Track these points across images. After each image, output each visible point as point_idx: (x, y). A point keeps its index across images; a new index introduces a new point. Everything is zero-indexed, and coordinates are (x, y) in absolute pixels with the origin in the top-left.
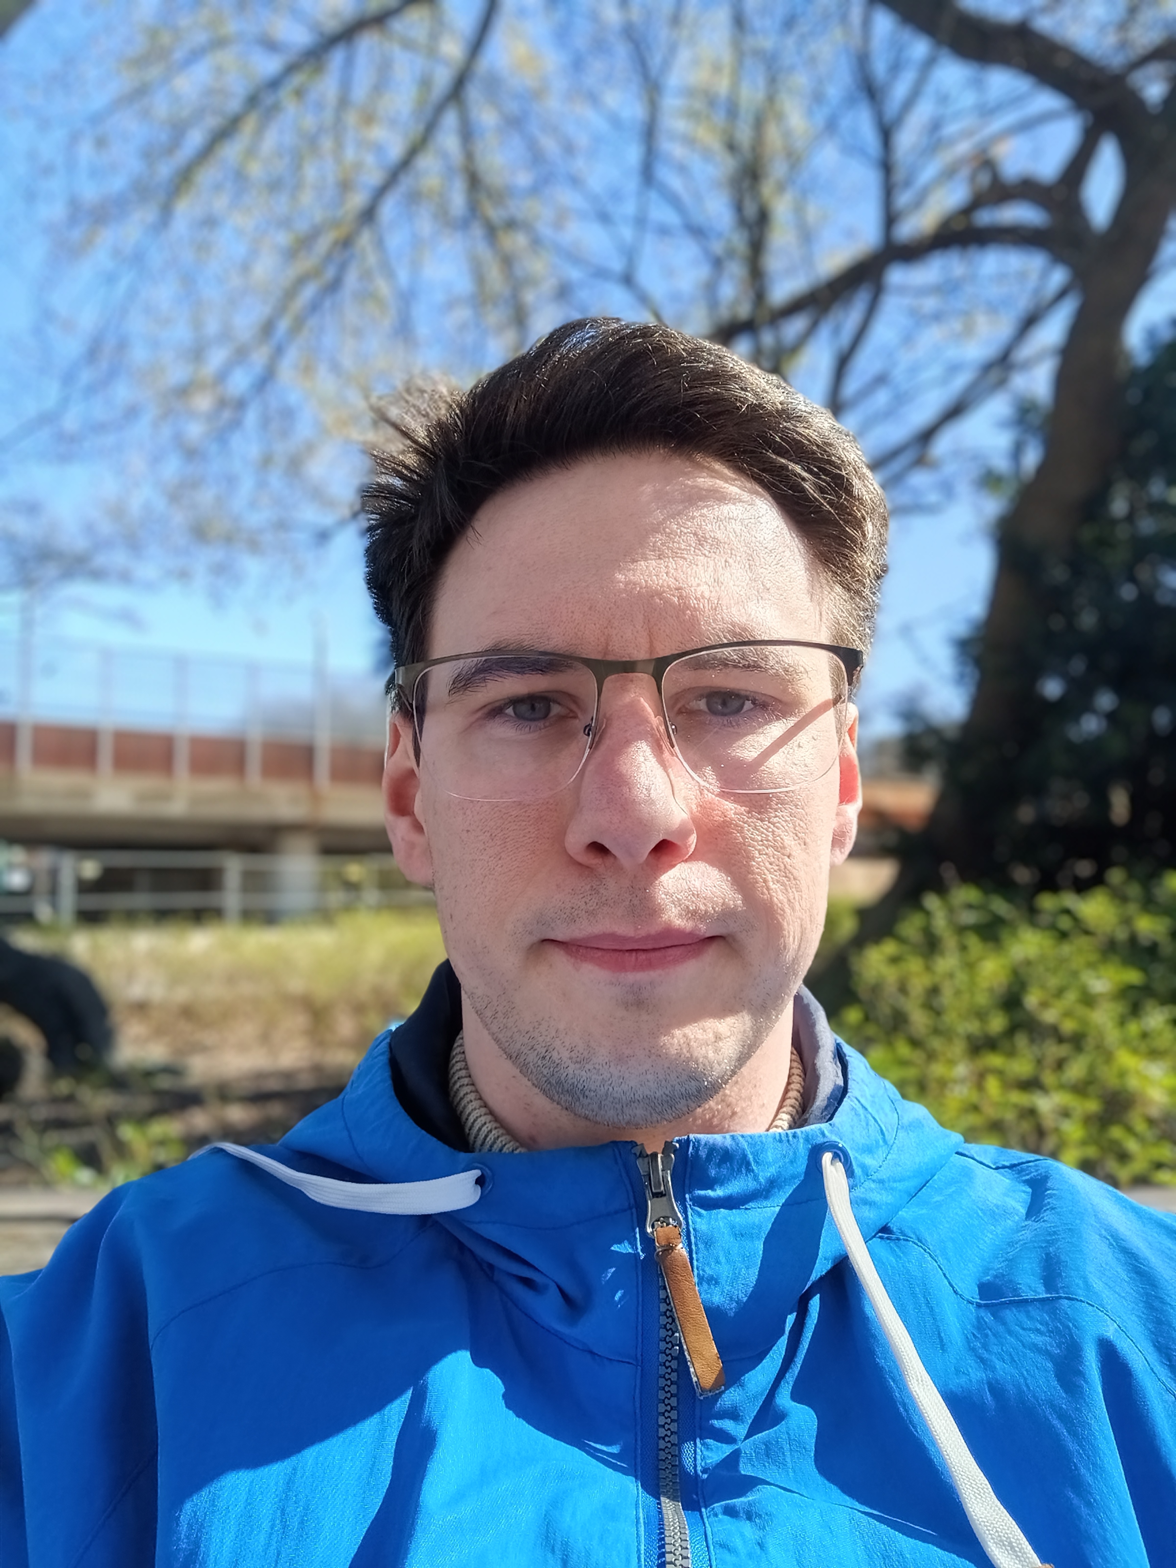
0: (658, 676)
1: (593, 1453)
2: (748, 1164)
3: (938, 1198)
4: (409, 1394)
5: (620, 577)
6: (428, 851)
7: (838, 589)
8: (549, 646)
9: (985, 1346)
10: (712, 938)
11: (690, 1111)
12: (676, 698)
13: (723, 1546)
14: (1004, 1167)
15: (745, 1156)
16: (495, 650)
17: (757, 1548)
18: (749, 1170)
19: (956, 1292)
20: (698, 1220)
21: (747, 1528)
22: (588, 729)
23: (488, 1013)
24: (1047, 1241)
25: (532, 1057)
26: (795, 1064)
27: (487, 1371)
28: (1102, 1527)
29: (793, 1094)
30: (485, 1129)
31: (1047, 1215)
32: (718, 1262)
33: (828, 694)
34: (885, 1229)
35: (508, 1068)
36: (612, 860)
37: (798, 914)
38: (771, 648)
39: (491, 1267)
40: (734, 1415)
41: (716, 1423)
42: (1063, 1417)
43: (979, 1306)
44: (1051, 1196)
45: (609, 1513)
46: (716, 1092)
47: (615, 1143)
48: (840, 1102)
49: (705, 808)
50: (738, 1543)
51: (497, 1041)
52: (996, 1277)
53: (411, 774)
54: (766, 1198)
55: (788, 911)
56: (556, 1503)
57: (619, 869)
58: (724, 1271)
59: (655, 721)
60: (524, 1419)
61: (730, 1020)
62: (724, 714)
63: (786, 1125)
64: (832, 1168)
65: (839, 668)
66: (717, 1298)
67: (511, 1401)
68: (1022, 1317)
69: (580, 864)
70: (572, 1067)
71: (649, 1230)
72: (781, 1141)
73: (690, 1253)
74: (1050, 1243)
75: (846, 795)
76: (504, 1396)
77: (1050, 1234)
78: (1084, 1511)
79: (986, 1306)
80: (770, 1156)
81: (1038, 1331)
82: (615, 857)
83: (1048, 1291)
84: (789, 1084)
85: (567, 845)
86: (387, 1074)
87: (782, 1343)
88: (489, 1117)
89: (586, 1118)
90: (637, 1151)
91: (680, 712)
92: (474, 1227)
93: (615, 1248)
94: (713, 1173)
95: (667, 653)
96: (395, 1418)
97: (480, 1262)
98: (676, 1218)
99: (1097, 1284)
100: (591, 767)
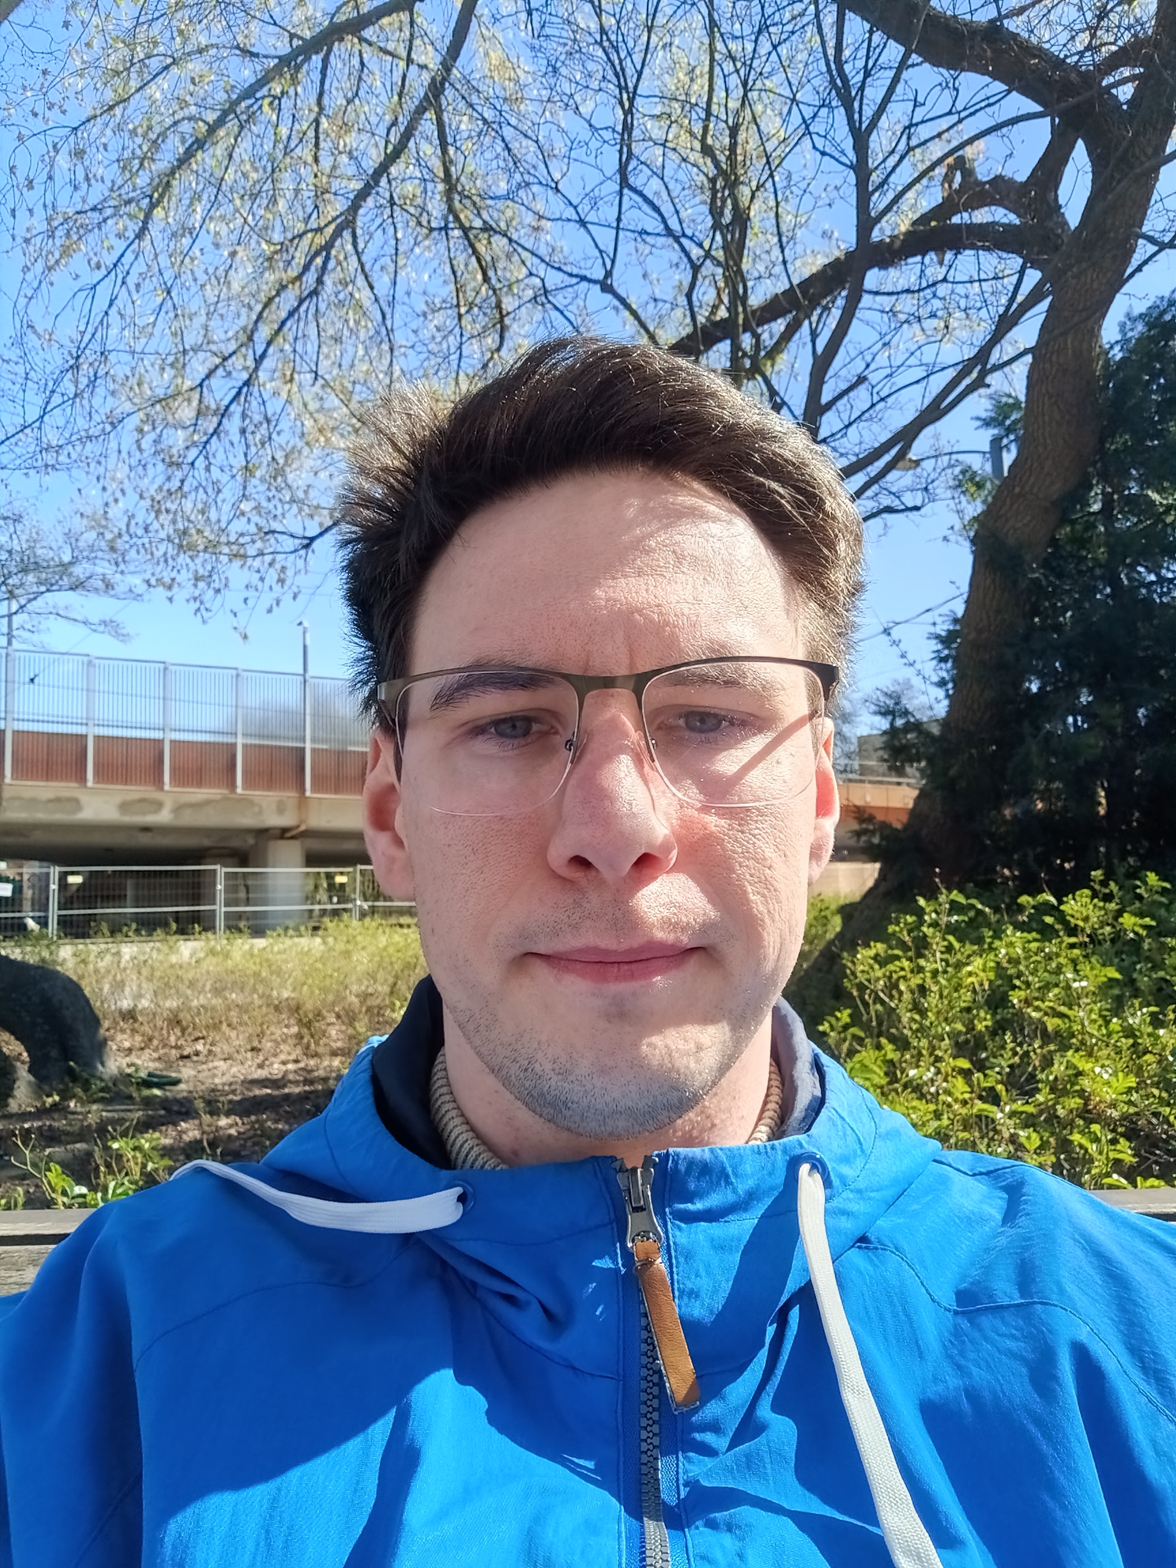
0: (638, 692)
1: (575, 1469)
2: (727, 1177)
3: (916, 1207)
4: (392, 1413)
5: (599, 592)
6: (409, 868)
7: (812, 605)
8: (529, 664)
9: (962, 1354)
10: (693, 950)
11: (671, 1121)
12: (657, 712)
13: (704, 1558)
14: (981, 1174)
15: (724, 1169)
16: (477, 665)
17: (737, 1559)
18: (728, 1182)
19: (933, 1300)
20: (678, 1233)
21: (727, 1540)
22: (569, 743)
23: (471, 1027)
24: (1023, 1247)
25: (514, 1069)
26: (774, 1076)
27: (470, 1389)
28: (1077, 1529)
29: (772, 1106)
30: (467, 1146)
31: (1022, 1221)
32: (697, 1275)
33: (804, 709)
34: (863, 1239)
35: (491, 1082)
36: (594, 873)
37: (779, 925)
38: (747, 665)
39: (474, 1284)
40: (715, 1427)
41: (698, 1436)
42: (1039, 1422)
43: (956, 1313)
44: (1026, 1202)
45: (591, 1528)
46: (697, 1103)
47: (594, 1158)
48: (817, 1113)
49: (686, 824)
50: (718, 1555)
51: (479, 1054)
52: (972, 1283)
53: (392, 788)
54: (746, 1210)
55: (768, 921)
56: (538, 1520)
57: (602, 883)
58: (704, 1283)
59: (634, 736)
60: (508, 1436)
61: (711, 1030)
62: (701, 731)
63: (764, 1137)
64: (810, 1180)
65: (814, 683)
66: (698, 1311)
67: (493, 1418)
68: (998, 1323)
69: (560, 877)
70: (555, 1078)
71: (629, 1245)
72: (759, 1153)
73: (671, 1266)
74: (1025, 1248)
75: (823, 808)
76: (487, 1413)
77: (1024, 1240)
78: (1059, 1514)
79: (963, 1313)
80: (748, 1168)
81: (1013, 1336)
82: (597, 870)
83: (1022, 1297)
84: (767, 1095)
85: (549, 858)
86: (369, 1092)
87: (763, 1355)
88: (471, 1134)
89: (568, 1129)
90: (617, 1165)
91: (659, 728)
92: (456, 1245)
93: (596, 1263)
94: (692, 1186)
95: (647, 668)
96: (379, 1437)
97: (462, 1279)
98: (656, 1233)
99: (1070, 1288)
100: (572, 782)
